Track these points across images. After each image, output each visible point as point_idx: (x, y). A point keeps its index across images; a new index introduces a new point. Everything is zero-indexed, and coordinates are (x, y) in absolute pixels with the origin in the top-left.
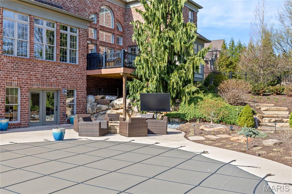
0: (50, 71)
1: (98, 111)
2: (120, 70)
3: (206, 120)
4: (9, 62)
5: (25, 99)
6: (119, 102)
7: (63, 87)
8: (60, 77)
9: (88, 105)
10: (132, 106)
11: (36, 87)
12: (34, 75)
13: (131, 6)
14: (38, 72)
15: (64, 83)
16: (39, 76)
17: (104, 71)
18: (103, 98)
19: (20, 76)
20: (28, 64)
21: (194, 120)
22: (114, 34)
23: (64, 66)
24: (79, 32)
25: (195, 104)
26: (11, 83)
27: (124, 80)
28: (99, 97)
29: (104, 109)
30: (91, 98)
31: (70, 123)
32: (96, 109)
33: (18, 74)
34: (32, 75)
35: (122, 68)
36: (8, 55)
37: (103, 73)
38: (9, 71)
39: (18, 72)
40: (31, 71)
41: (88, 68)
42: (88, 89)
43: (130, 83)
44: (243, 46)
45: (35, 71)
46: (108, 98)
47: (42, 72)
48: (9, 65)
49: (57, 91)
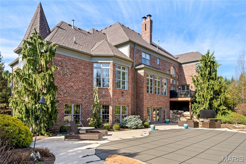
0: (159, 99)
1: (175, 118)
2: (189, 99)
3: (231, 123)
4: (148, 96)
5: (152, 112)
6: (187, 113)
9: (171, 115)
10: (193, 115)
11: (155, 107)
13: (183, 65)
15: (163, 105)
16: (156, 102)
17: (180, 99)
18: (177, 112)
19: (151, 102)
20: (153, 97)
21: (225, 123)
22: (175, 79)
23: (163, 97)
24: (167, 81)
25: (225, 115)
27: (190, 103)
28: (175, 111)
29: (178, 117)
30: (171, 111)
31: (165, 123)
32: (174, 117)
35: (190, 98)
36: (148, 93)
37: (179, 100)
38: (148, 100)
39: (150, 100)
41: (171, 97)
42: (170, 107)
43: (192, 105)
44: (228, 80)
46: (179, 111)
49: (160, 108)
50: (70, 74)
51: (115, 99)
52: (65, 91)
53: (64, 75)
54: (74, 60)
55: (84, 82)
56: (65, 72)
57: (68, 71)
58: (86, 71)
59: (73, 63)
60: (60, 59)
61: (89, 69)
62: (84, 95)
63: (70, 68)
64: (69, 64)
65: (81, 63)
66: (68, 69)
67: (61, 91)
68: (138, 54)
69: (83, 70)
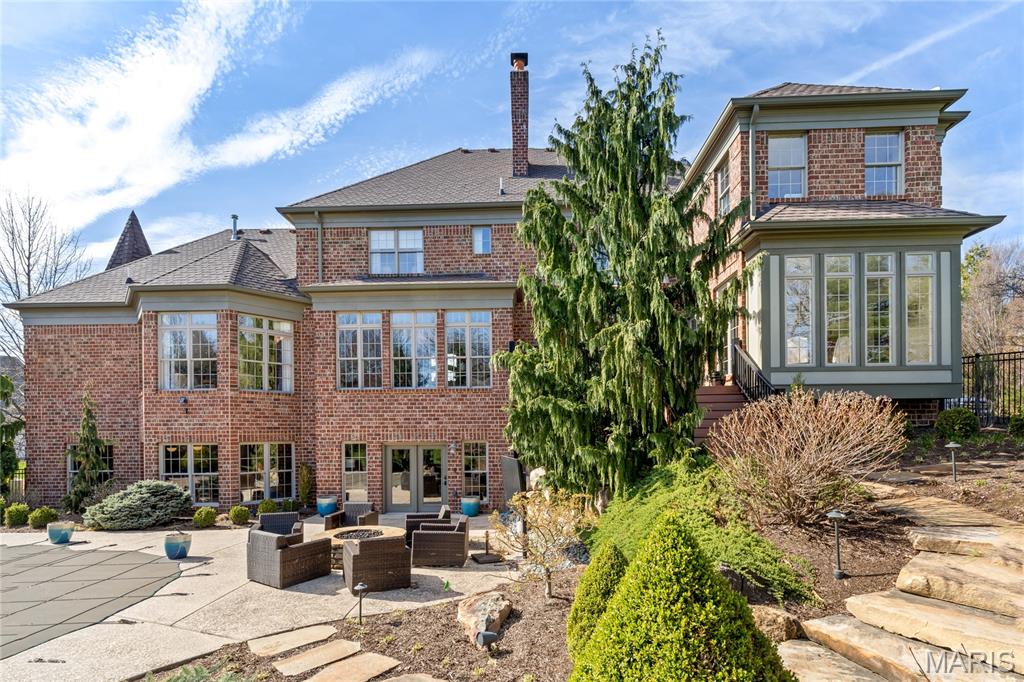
0: (423, 408)
4: (346, 401)
5: (375, 462)
7: (453, 438)
8: (446, 419)
11: (395, 441)
12: (391, 419)
14: (399, 412)
15: (454, 430)
16: (400, 420)
19: (365, 423)
20: (380, 400)
23: (454, 395)
26: (350, 436)
33: (363, 419)
34: (386, 419)
36: (350, 389)
38: (346, 416)
39: (360, 416)
40: (384, 412)
45: (392, 412)
47: (406, 411)
48: (346, 406)
49: (445, 446)
50: (78, 369)
51: (157, 425)
52: (67, 413)
53: (64, 373)
54: (87, 330)
55: (118, 383)
56: (66, 367)
57: (71, 363)
58: (124, 353)
59: (85, 340)
60: (50, 336)
61: (133, 346)
62: (119, 420)
63: (78, 353)
64: (75, 343)
65: (106, 332)
66: (72, 356)
67: (57, 414)
68: (345, 246)
69: (115, 353)
